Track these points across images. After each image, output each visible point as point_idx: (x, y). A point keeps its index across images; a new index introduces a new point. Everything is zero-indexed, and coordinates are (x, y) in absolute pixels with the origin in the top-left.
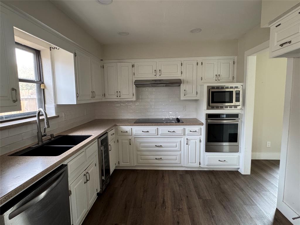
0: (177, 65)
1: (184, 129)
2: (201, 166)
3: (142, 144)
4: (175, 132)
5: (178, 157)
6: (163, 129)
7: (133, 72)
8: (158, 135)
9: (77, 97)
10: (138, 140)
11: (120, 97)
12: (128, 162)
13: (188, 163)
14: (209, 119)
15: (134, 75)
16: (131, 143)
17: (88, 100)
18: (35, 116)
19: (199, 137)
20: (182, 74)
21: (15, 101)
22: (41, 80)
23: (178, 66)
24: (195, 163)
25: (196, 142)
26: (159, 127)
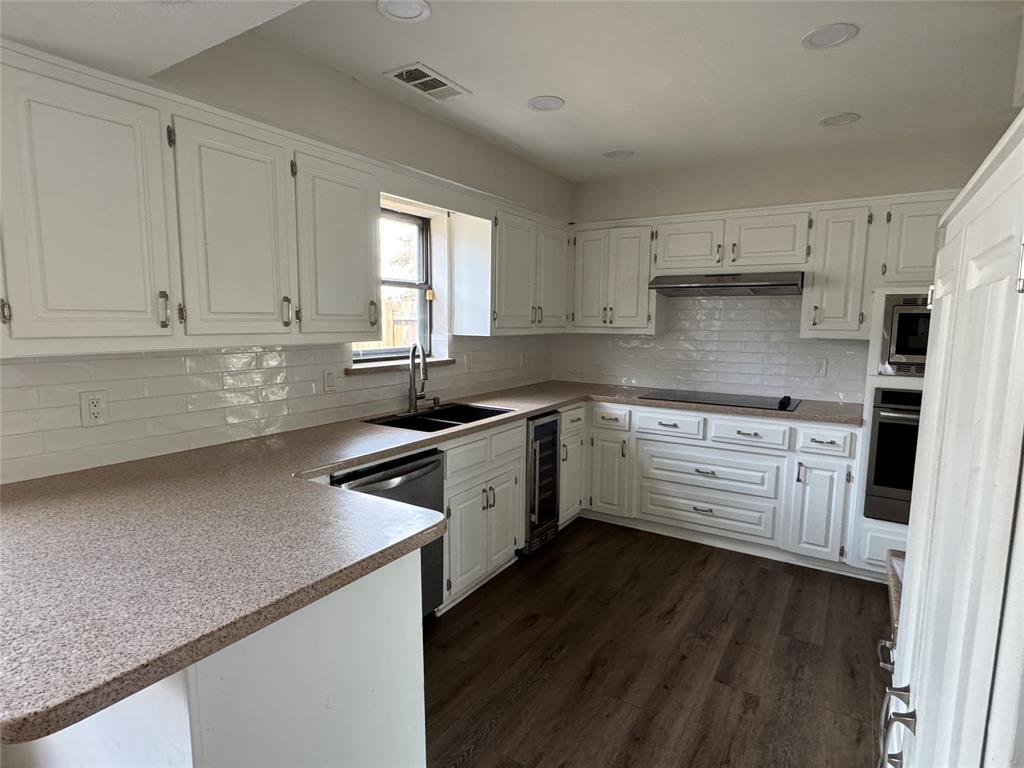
0: (795, 226)
1: (793, 432)
2: (845, 560)
3: (655, 459)
4: (760, 437)
5: (767, 517)
6: (722, 424)
7: (653, 253)
8: (704, 438)
9: (494, 319)
10: (646, 448)
11: (611, 322)
12: (616, 503)
13: (800, 542)
14: (884, 405)
15: (656, 260)
16: (626, 452)
17: (521, 327)
18: (407, 357)
19: (844, 463)
20: (808, 254)
21: (373, 324)
22: (427, 282)
23: (798, 229)
24: (826, 546)
25: (832, 478)
26: (710, 416)
